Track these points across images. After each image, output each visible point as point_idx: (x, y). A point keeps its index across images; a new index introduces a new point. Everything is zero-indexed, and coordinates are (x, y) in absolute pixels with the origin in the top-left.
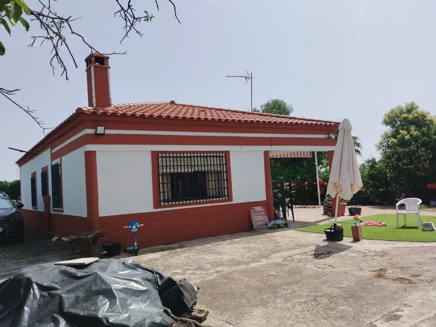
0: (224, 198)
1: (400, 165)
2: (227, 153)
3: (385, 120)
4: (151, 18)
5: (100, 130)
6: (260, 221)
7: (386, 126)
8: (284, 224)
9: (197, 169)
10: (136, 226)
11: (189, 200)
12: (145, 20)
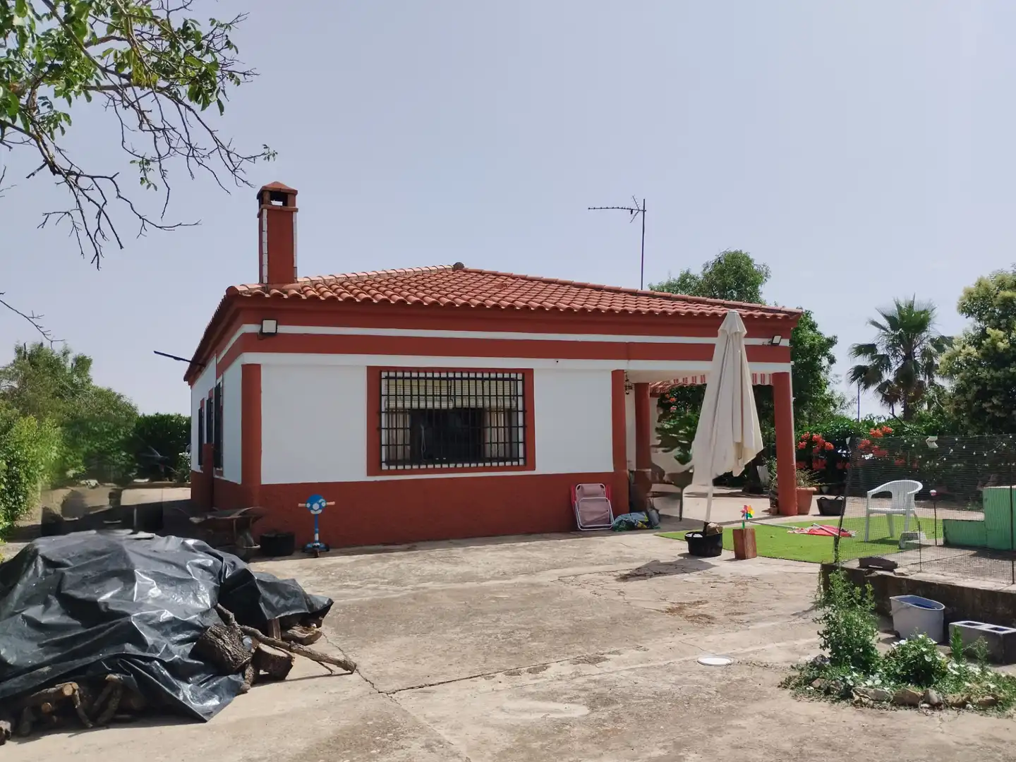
0: (515, 463)
1: (986, 408)
2: (528, 374)
3: (964, 304)
4: (274, 155)
5: (269, 326)
6: (593, 513)
7: (967, 317)
8: (646, 523)
9: (475, 404)
10: (320, 504)
11: (441, 462)
12: (265, 159)
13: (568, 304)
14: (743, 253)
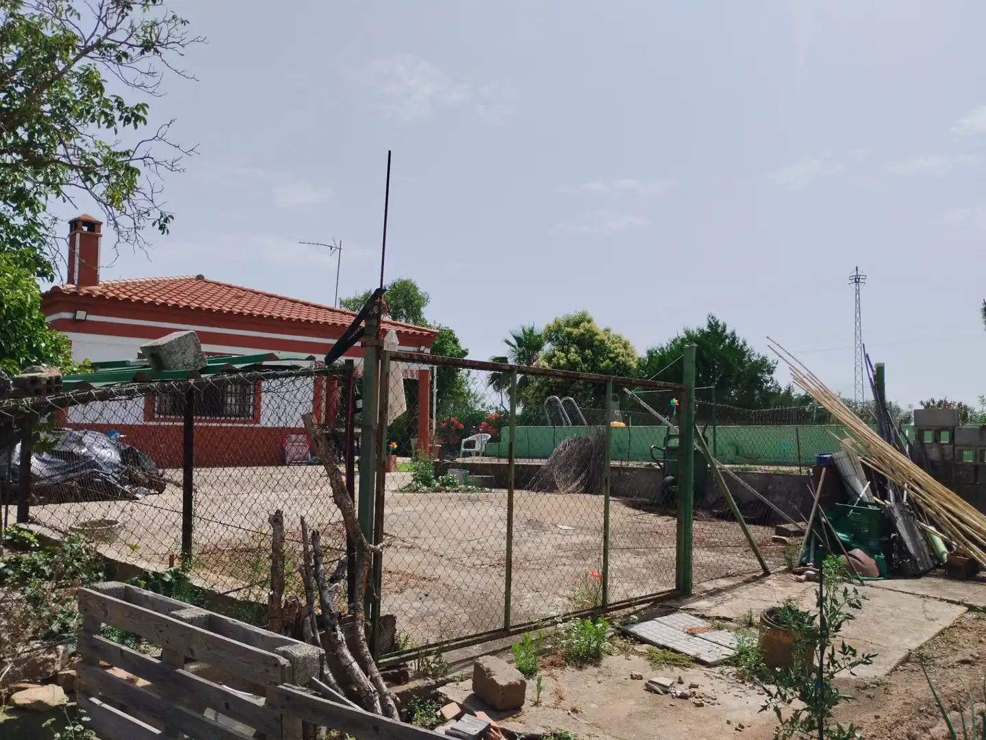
0: (246, 418)
5: (81, 315)
6: (297, 454)
13: (270, 313)
14: (413, 281)
